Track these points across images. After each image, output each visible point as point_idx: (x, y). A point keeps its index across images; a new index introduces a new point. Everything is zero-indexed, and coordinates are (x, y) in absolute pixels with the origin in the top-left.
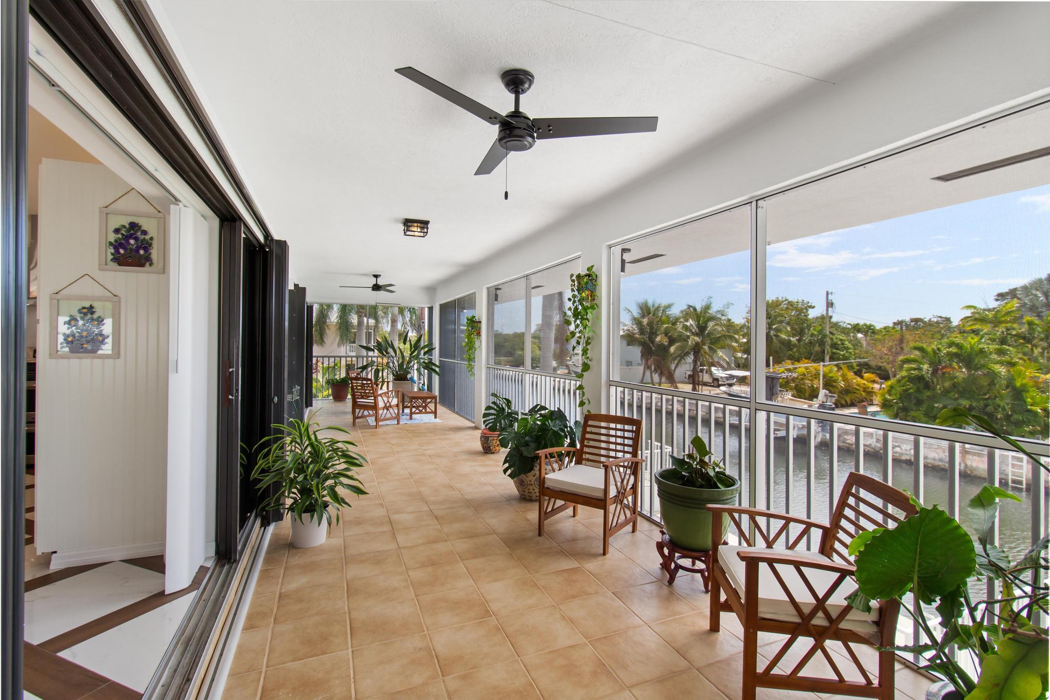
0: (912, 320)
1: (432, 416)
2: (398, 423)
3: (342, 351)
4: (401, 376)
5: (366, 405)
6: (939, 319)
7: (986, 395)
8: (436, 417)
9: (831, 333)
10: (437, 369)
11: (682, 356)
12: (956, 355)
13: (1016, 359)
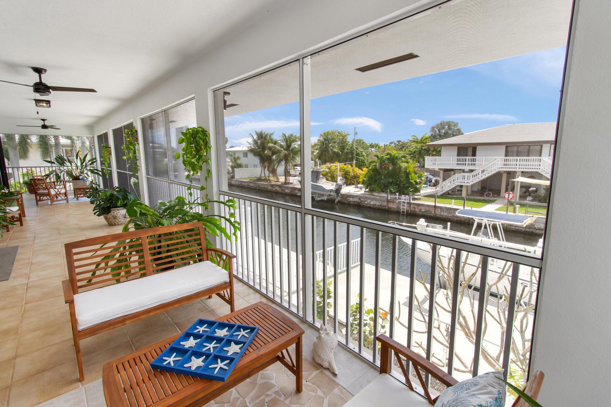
2: (68, 202)
4: (76, 177)
5: (43, 194)
9: (357, 148)
10: (100, 173)
11: (279, 162)
12: (388, 158)
13: (409, 160)
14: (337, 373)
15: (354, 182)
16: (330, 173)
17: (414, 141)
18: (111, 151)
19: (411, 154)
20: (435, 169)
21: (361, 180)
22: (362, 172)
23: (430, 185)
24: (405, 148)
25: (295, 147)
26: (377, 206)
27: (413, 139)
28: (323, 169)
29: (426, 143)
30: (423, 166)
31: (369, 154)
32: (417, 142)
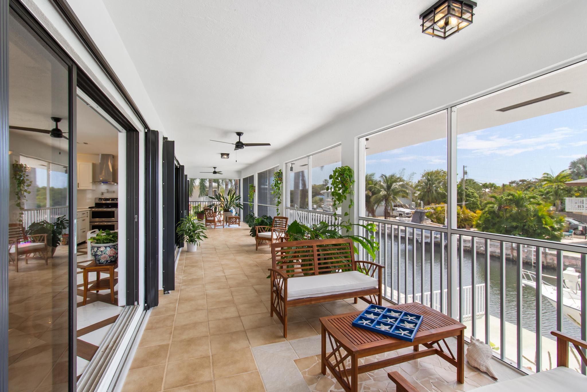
0: (521, 181)
1: (238, 225)
2: (223, 228)
3: (202, 199)
4: (226, 210)
5: (211, 221)
6: (536, 180)
7: (524, 220)
8: (239, 226)
9: (467, 189)
10: (242, 207)
11: (379, 202)
12: (510, 200)
13: (541, 202)
14: (496, 377)
15: (465, 225)
16: (435, 214)
17: (545, 180)
18: (255, 189)
19: (542, 195)
20: (582, 213)
21: (474, 223)
22: (475, 214)
23: (575, 234)
24: (532, 188)
25: (396, 188)
26: (496, 254)
27: (544, 177)
28: (428, 210)
29: (566, 181)
30: (563, 210)
31: (483, 195)
32: (550, 181)
